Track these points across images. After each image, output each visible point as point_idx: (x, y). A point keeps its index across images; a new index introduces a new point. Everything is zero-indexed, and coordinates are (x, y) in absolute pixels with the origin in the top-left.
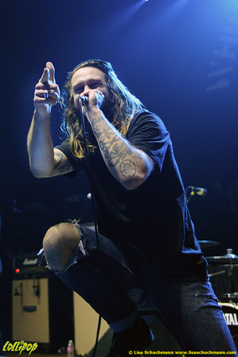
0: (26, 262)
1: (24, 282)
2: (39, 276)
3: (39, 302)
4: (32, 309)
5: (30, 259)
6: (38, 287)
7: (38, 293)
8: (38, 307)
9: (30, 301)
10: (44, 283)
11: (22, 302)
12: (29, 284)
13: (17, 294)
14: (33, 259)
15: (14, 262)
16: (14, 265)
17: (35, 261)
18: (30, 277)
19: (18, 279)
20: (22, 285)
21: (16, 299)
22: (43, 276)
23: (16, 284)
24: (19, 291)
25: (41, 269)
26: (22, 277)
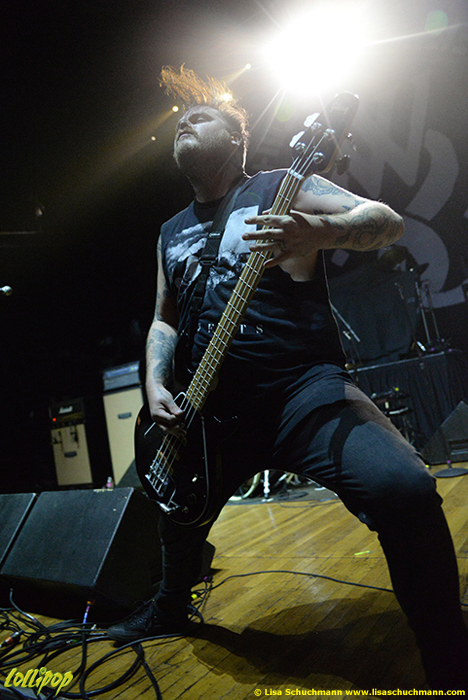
0: (62, 411)
1: (62, 430)
2: (75, 423)
3: (78, 447)
4: (73, 454)
5: (64, 407)
6: (76, 433)
7: (76, 439)
8: (79, 451)
9: (70, 447)
10: (81, 429)
11: (62, 449)
12: (66, 431)
13: (56, 442)
14: (68, 407)
15: (50, 412)
16: (50, 415)
17: (70, 409)
18: (67, 425)
19: (56, 428)
20: (60, 433)
21: (56, 448)
22: (79, 422)
23: (55, 433)
24: (58, 439)
25: (76, 416)
26: (59, 425)
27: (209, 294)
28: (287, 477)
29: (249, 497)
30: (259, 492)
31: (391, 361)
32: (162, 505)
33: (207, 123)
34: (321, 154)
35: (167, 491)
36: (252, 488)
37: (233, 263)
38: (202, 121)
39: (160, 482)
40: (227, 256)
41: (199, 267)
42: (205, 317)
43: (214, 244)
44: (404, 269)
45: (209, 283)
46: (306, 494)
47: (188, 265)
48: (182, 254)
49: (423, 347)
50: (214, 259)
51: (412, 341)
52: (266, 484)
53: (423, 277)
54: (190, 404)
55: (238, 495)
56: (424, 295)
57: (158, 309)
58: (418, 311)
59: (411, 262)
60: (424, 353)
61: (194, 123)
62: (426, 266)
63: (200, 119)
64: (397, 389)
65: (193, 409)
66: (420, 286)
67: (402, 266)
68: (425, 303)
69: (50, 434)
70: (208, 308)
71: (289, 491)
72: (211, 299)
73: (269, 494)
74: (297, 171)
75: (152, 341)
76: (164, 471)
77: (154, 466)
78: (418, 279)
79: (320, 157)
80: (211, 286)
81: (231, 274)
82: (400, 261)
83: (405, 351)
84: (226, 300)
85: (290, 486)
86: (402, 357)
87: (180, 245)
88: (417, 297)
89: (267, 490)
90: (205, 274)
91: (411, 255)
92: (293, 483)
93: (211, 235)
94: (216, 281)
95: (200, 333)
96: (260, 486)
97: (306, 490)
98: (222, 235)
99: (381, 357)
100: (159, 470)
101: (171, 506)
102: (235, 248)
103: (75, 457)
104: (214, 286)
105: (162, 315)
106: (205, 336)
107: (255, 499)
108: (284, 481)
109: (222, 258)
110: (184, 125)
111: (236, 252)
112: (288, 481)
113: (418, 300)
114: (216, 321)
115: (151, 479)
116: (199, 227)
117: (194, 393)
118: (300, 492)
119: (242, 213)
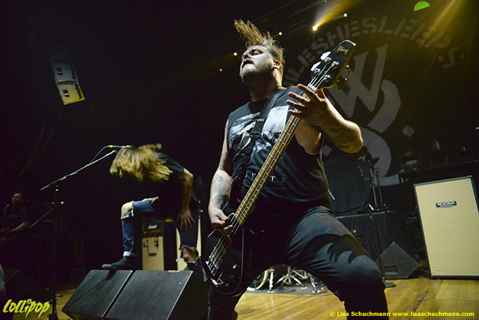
0: (150, 227)
1: (149, 239)
2: (157, 235)
3: (158, 250)
4: (154, 255)
5: (152, 225)
6: (157, 242)
7: (157, 245)
8: (158, 253)
9: (153, 249)
10: (161, 239)
11: (148, 251)
12: (152, 240)
13: (145, 246)
14: (154, 225)
15: (143, 227)
16: (143, 229)
17: (155, 227)
18: (152, 236)
19: (145, 237)
20: (147, 241)
21: (144, 249)
22: (160, 235)
23: (144, 240)
24: (146, 244)
25: (158, 231)
26: (148, 236)
27: (254, 155)
28: (284, 279)
29: (260, 289)
30: (266, 286)
31: (352, 214)
32: (214, 281)
33: (260, 55)
34: (329, 76)
35: (217, 272)
36: (262, 283)
37: (271, 138)
38: (256, 54)
39: (214, 267)
40: (267, 133)
41: (250, 139)
42: (250, 169)
43: (260, 126)
44: (364, 160)
45: (254, 149)
46: (295, 290)
47: (243, 138)
48: (240, 131)
49: (372, 208)
50: (259, 134)
51: (366, 204)
52: (271, 282)
53: (375, 166)
54: (236, 220)
55: (253, 287)
56: (375, 177)
57: (221, 163)
58: (371, 186)
59: (369, 156)
60: (373, 212)
61: (252, 55)
62: (378, 159)
63: (256, 52)
64: (355, 232)
65: (238, 224)
66: (373, 170)
67: (363, 158)
68: (375, 182)
69: (141, 241)
70: (252, 164)
71: (285, 288)
72: (255, 159)
73: (272, 288)
74: (314, 85)
75: (215, 181)
76: (217, 260)
77: (212, 257)
78: (372, 167)
79: (328, 78)
80: (256, 151)
81: (268, 144)
82: (362, 156)
83: (361, 209)
84: (264, 160)
85: (285, 285)
86: (359, 213)
87: (239, 126)
88: (371, 178)
89: (271, 286)
90: (253, 143)
91: (369, 153)
92: (287, 283)
93: (259, 120)
94: (259, 148)
95: (247, 178)
96: (267, 284)
97: (295, 288)
98: (265, 121)
99: (346, 212)
100: (214, 259)
101: (219, 282)
102: (272, 129)
103: (155, 257)
104: (258, 151)
105: (223, 167)
106: (250, 181)
107: (264, 291)
108: (282, 281)
109: (264, 135)
110: (246, 56)
111: (272, 131)
112: (284, 281)
113: (371, 180)
114: (257, 172)
115: (209, 264)
116: (251, 116)
117: (240, 214)
118: (291, 288)
119: (279, 109)
